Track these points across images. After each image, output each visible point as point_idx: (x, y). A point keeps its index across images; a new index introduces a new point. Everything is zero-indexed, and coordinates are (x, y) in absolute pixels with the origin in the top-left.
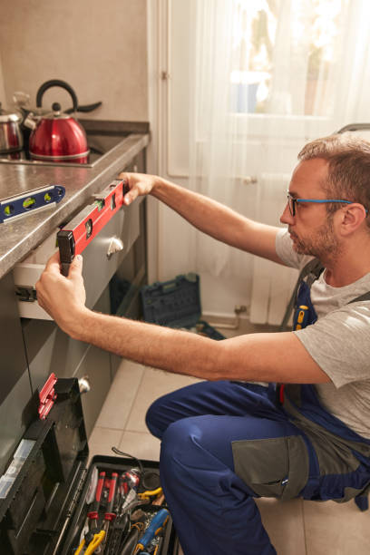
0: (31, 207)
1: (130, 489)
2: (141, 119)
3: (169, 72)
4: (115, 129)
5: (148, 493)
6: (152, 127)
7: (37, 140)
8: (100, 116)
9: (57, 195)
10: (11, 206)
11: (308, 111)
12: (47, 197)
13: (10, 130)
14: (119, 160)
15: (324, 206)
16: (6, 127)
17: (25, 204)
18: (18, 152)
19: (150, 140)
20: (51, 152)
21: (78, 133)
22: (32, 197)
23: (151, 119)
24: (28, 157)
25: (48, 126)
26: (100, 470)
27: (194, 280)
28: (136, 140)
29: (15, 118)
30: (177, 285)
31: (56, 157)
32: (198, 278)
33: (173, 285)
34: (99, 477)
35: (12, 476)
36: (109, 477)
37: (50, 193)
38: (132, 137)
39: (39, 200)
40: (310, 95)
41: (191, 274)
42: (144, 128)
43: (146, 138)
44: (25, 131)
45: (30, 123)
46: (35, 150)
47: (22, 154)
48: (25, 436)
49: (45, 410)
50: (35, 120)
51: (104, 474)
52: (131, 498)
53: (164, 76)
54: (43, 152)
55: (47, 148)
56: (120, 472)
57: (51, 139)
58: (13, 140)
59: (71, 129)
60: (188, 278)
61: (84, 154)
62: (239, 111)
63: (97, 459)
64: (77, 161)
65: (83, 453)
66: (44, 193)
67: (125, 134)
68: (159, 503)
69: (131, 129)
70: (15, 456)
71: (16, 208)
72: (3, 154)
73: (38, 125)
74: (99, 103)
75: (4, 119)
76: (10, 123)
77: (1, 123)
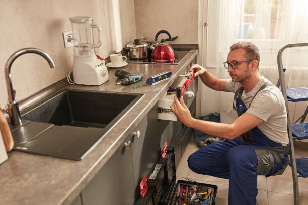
0: (161, 79)
1: (193, 193)
2: (195, 43)
3: (208, 23)
4: (183, 47)
5: (201, 194)
6: (200, 47)
7: (155, 54)
8: (177, 42)
9: (169, 75)
10: (155, 79)
11: (272, 37)
12: (166, 76)
13: (144, 50)
14: (188, 61)
16: (142, 49)
17: (159, 78)
19: (199, 51)
20: (160, 59)
21: (171, 50)
22: (161, 76)
23: (199, 43)
24: (150, 61)
25: (159, 48)
26: (181, 185)
27: (218, 115)
28: (193, 53)
29: (145, 45)
30: (210, 117)
31: (162, 61)
32: (220, 114)
33: (208, 117)
34: (181, 188)
35: (155, 174)
36: (185, 189)
37: (167, 74)
38: (191, 51)
39: (163, 77)
40: (272, 30)
41: (216, 113)
42: (196, 47)
43: (197, 51)
44: (150, 50)
45: (152, 47)
46: (154, 58)
47: (147, 60)
48: (158, 162)
50: (154, 46)
51: (182, 187)
52: (194, 196)
53: (206, 24)
54: (157, 59)
55: (159, 57)
56: (189, 187)
57: (160, 54)
58: (144, 54)
59: (168, 49)
61: (173, 59)
62: (239, 38)
63: (179, 181)
64: (170, 62)
66: (165, 75)
67: (189, 50)
68: (206, 198)
69: (190, 47)
70: (155, 168)
71: (156, 80)
72: (140, 59)
73: (156, 48)
74: (177, 37)
75: (142, 46)
76: (144, 47)
77: (140, 48)
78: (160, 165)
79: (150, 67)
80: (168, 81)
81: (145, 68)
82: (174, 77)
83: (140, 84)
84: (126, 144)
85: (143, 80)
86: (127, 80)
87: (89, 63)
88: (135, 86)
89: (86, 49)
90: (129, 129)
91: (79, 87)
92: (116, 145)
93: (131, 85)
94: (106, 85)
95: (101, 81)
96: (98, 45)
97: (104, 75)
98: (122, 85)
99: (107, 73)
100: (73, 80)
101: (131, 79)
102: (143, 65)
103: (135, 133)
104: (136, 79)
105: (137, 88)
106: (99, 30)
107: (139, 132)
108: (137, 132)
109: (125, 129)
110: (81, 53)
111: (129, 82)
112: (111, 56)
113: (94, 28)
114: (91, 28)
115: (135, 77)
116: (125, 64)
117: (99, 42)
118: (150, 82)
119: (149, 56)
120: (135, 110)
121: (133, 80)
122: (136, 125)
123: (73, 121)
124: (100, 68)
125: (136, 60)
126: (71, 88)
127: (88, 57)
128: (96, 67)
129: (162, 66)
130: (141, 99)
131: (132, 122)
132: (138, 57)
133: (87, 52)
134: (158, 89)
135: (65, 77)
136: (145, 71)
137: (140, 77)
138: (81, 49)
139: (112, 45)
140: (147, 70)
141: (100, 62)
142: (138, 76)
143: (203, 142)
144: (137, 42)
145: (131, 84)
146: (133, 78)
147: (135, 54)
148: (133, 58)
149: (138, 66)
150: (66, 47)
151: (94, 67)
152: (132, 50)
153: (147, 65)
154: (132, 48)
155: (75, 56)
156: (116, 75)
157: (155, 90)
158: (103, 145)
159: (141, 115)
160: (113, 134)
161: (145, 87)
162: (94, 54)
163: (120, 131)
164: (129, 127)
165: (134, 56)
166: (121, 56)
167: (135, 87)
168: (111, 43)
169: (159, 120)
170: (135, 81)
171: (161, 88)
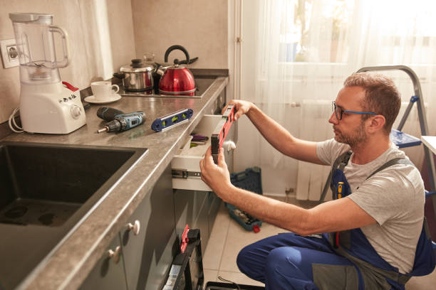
0: (175, 122)
2: (223, 67)
3: (242, 38)
4: (207, 74)
6: (230, 73)
7: (164, 82)
8: (196, 66)
9: (189, 114)
10: (166, 121)
11: (333, 60)
12: (184, 115)
13: (147, 76)
14: (216, 93)
15: (360, 116)
16: (144, 74)
17: (173, 120)
18: (151, 90)
19: (229, 79)
20: (173, 89)
21: (190, 77)
22: (176, 116)
23: (230, 67)
24: (157, 93)
25: (171, 73)
27: (259, 171)
28: (222, 81)
29: (150, 69)
30: (247, 175)
31: (176, 92)
32: (260, 170)
33: (244, 174)
35: (171, 285)
37: (185, 113)
38: (219, 79)
39: (180, 118)
40: (334, 49)
41: (255, 167)
42: (225, 73)
43: (227, 79)
44: (156, 77)
45: (161, 72)
46: (163, 88)
47: (153, 91)
48: (174, 262)
49: (183, 248)
50: (163, 70)
53: (238, 40)
54: (168, 89)
55: (171, 87)
57: (173, 82)
58: (148, 82)
59: (185, 75)
60: (254, 170)
61: (193, 90)
62: (287, 61)
63: (209, 284)
64: (189, 94)
65: (201, 279)
66: (181, 114)
67: (215, 77)
69: (217, 74)
70: (170, 274)
71: (168, 122)
72: (142, 91)
73: (165, 73)
74: (197, 58)
75: (144, 69)
76: (147, 72)
77: (142, 72)
78: (178, 268)
79: (157, 102)
80: (187, 124)
81: (149, 103)
82: (196, 117)
83: (141, 130)
84: (111, 252)
85: (145, 123)
86: (118, 124)
87: (48, 95)
88: (132, 133)
89: (43, 70)
90: (115, 226)
91: (30, 137)
92: (84, 267)
93: (124, 133)
94: (81, 133)
95: (71, 125)
96: (64, 64)
97: (76, 116)
98: (109, 132)
99: (83, 112)
100: (20, 126)
101: (124, 122)
102: (146, 99)
103: (131, 225)
104: (134, 122)
105: (135, 136)
106: (64, 37)
107: (137, 223)
108: (133, 224)
109: (107, 226)
110: (32, 77)
111: (121, 126)
112: (94, 84)
113: (54, 33)
114: (50, 33)
115: (132, 118)
116: (117, 97)
117: (66, 57)
118: (157, 126)
119: (156, 85)
120: (129, 182)
121: (128, 123)
122: (132, 212)
123: (19, 199)
124: (70, 103)
125: (135, 91)
126: (17, 140)
127: (48, 84)
128: (61, 101)
129: (177, 101)
130: (141, 157)
131: (121, 208)
132: (137, 87)
133: (43, 75)
134: (171, 138)
135: (4, 121)
136: (150, 108)
137: (141, 119)
138: (33, 70)
139: (95, 68)
140: (152, 106)
141: (69, 93)
142: (138, 117)
143: (238, 211)
144: (136, 64)
145: (124, 131)
146: (128, 120)
147: (133, 82)
148: (130, 88)
149: (139, 100)
150: (6, 67)
151: (56, 101)
152: (128, 75)
153: (152, 99)
154: (129, 73)
155: (22, 83)
156: (99, 116)
157: (166, 140)
158: (51, 273)
159: (140, 192)
160: (79, 241)
161: (149, 136)
162: (57, 80)
163: (96, 233)
164: (115, 221)
165: (132, 86)
166: (110, 85)
167: (132, 135)
168: (94, 65)
169: (175, 190)
170: (131, 126)
171: (176, 136)
